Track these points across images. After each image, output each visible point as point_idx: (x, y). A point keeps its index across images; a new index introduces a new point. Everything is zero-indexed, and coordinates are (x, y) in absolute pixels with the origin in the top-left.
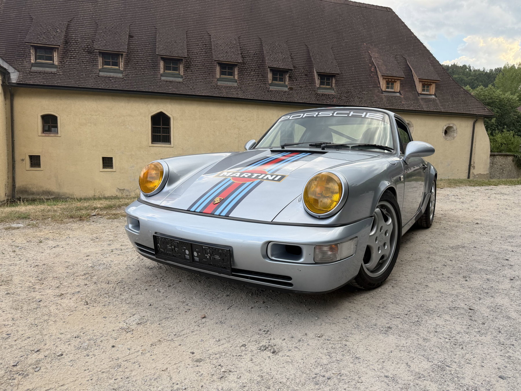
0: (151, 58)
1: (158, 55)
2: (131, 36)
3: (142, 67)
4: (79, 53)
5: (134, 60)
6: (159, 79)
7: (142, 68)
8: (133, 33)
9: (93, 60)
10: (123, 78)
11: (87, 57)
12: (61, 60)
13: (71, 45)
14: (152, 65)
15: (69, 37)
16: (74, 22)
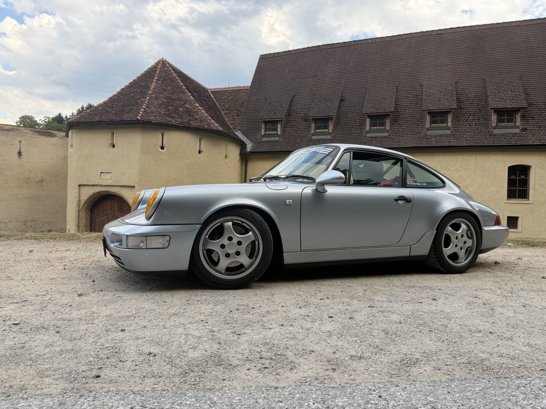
0: (359, 117)
1: (364, 113)
2: (342, 100)
3: (350, 126)
4: (297, 122)
5: (343, 122)
6: (365, 136)
7: (349, 128)
8: (344, 97)
9: (308, 127)
10: (331, 140)
11: (303, 124)
12: (283, 130)
13: (292, 116)
14: (360, 124)
15: (291, 110)
16: (297, 97)
